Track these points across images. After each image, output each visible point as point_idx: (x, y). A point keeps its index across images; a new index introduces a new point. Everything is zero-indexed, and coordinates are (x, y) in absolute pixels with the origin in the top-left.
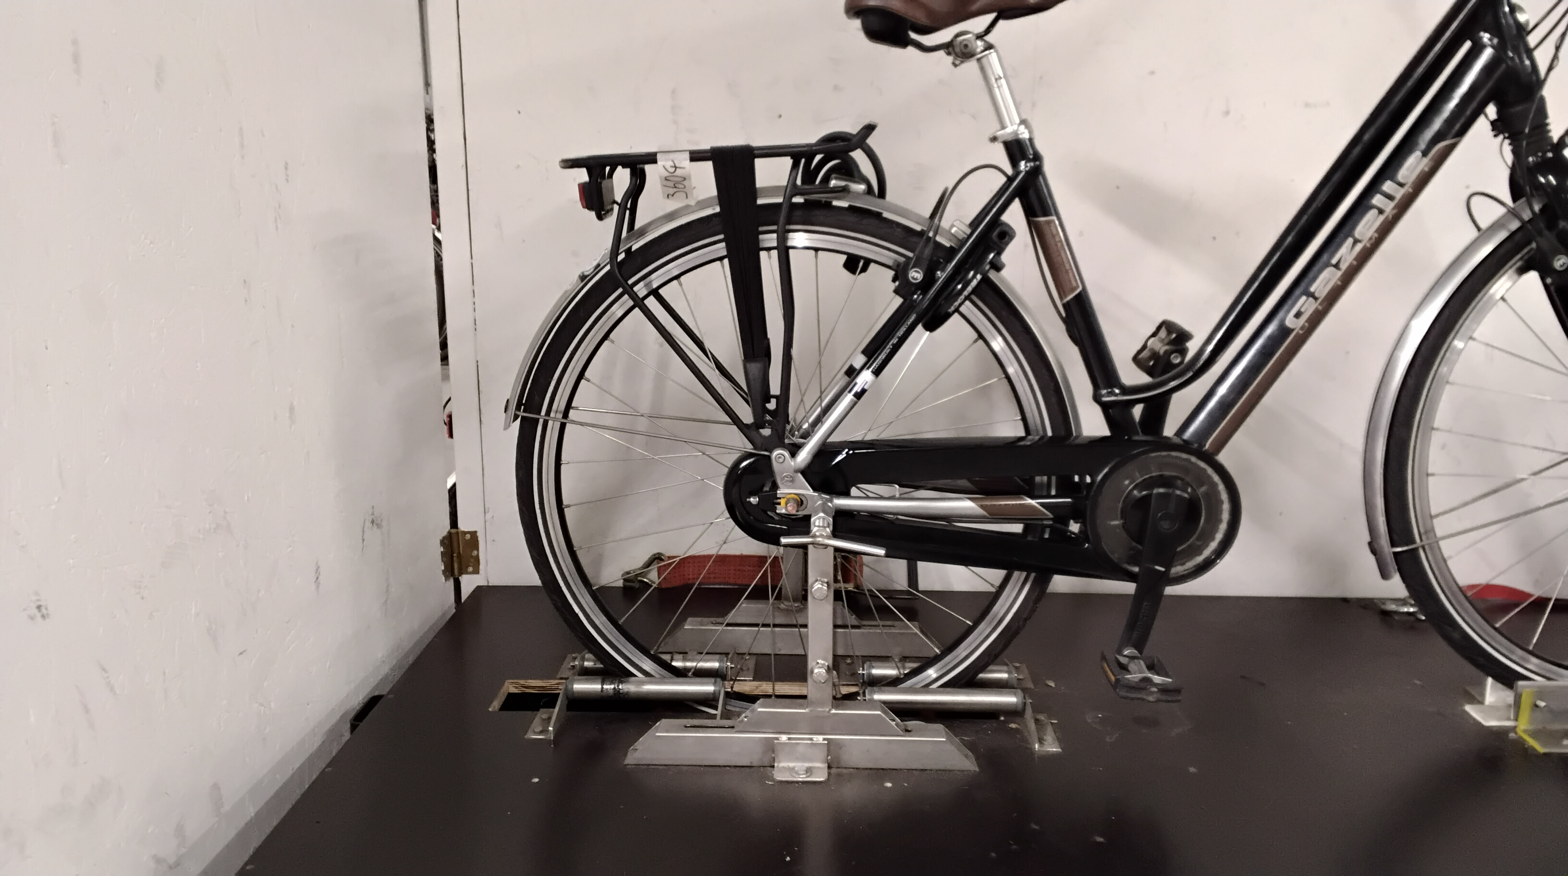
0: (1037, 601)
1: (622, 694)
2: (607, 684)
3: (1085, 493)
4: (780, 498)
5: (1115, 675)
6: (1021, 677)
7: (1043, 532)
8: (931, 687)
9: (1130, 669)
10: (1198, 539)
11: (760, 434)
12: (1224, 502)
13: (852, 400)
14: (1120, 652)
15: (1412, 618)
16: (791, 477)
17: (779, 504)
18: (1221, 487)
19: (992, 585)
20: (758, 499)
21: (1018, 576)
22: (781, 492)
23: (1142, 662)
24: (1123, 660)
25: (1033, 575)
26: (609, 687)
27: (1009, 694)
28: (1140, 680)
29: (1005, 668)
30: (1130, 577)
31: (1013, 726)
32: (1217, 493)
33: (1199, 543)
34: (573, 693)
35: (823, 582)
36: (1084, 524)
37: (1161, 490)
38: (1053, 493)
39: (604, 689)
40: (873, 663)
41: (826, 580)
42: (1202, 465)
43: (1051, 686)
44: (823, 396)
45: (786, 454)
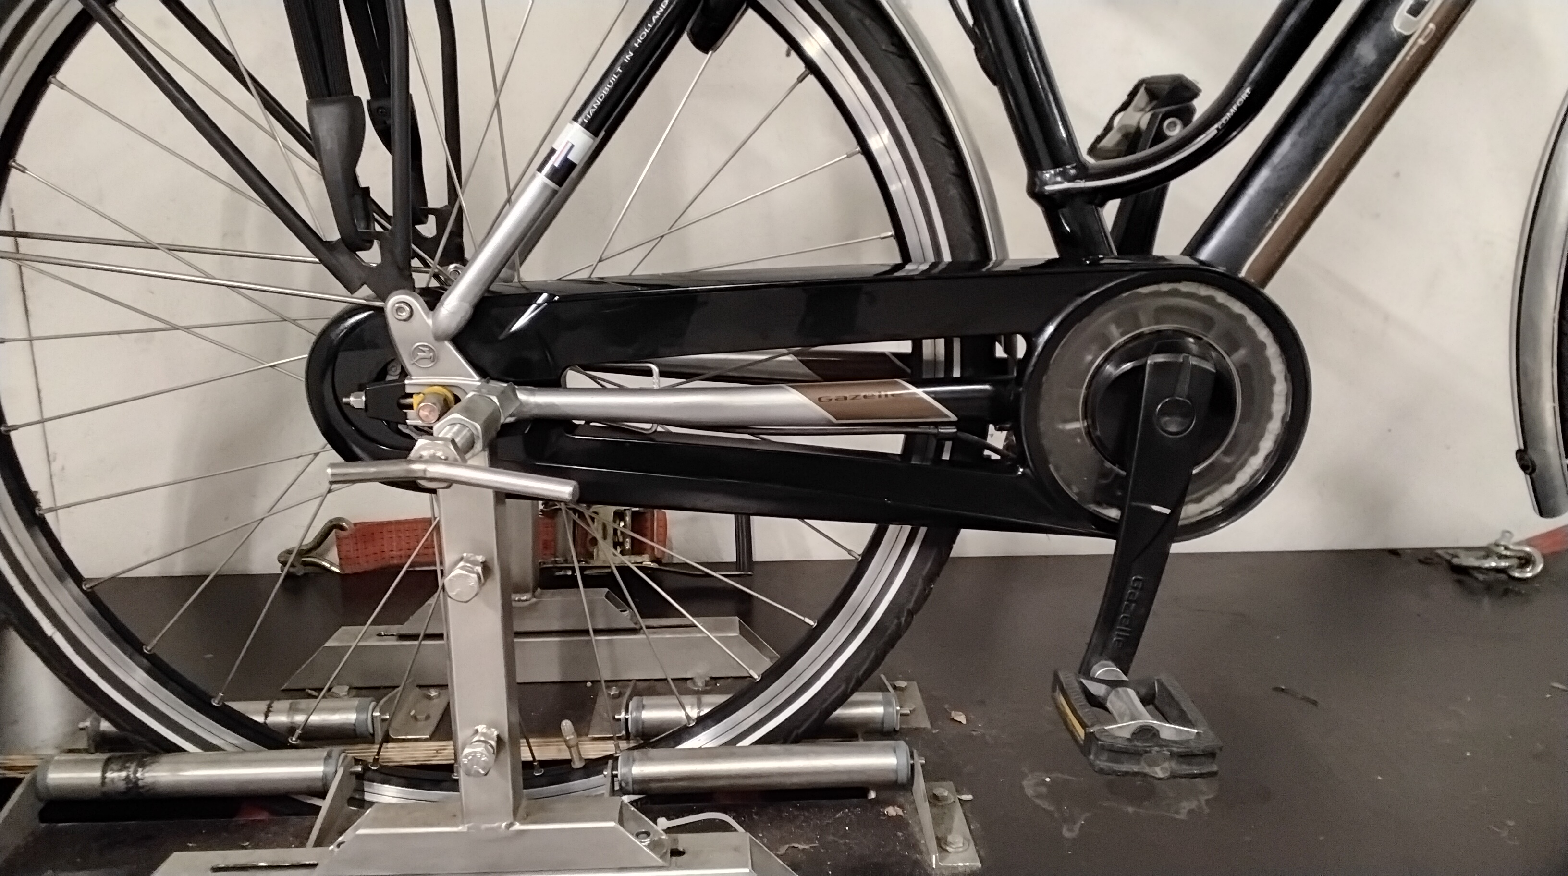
0: (931, 578)
1: (143, 787)
2: (113, 771)
3: (1015, 374)
4: (411, 395)
5: (1084, 726)
6: (906, 711)
7: (940, 450)
8: (739, 745)
9: (1109, 705)
10: (1226, 453)
11: (359, 262)
12: (1278, 381)
13: (546, 186)
14: (1085, 671)
15: (1503, 576)
16: (431, 350)
17: (410, 407)
18: (1272, 351)
19: (850, 552)
20: (364, 398)
21: (897, 534)
22: (415, 381)
23: (1131, 692)
24: (1097, 689)
25: (923, 531)
26: (116, 776)
27: (883, 751)
28: (1134, 734)
29: (879, 696)
30: (1104, 529)
31: (891, 811)
32: (1265, 364)
33: (1228, 460)
34: (47, 788)
35: (475, 563)
36: (1015, 430)
37: (1160, 358)
38: (957, 373)
39: (107, 780)
40: (645, 698)
41: (480, 558)
42: (1238, 307)
43: (960, 722)
44: (513, 197)
45: (418, 304)
